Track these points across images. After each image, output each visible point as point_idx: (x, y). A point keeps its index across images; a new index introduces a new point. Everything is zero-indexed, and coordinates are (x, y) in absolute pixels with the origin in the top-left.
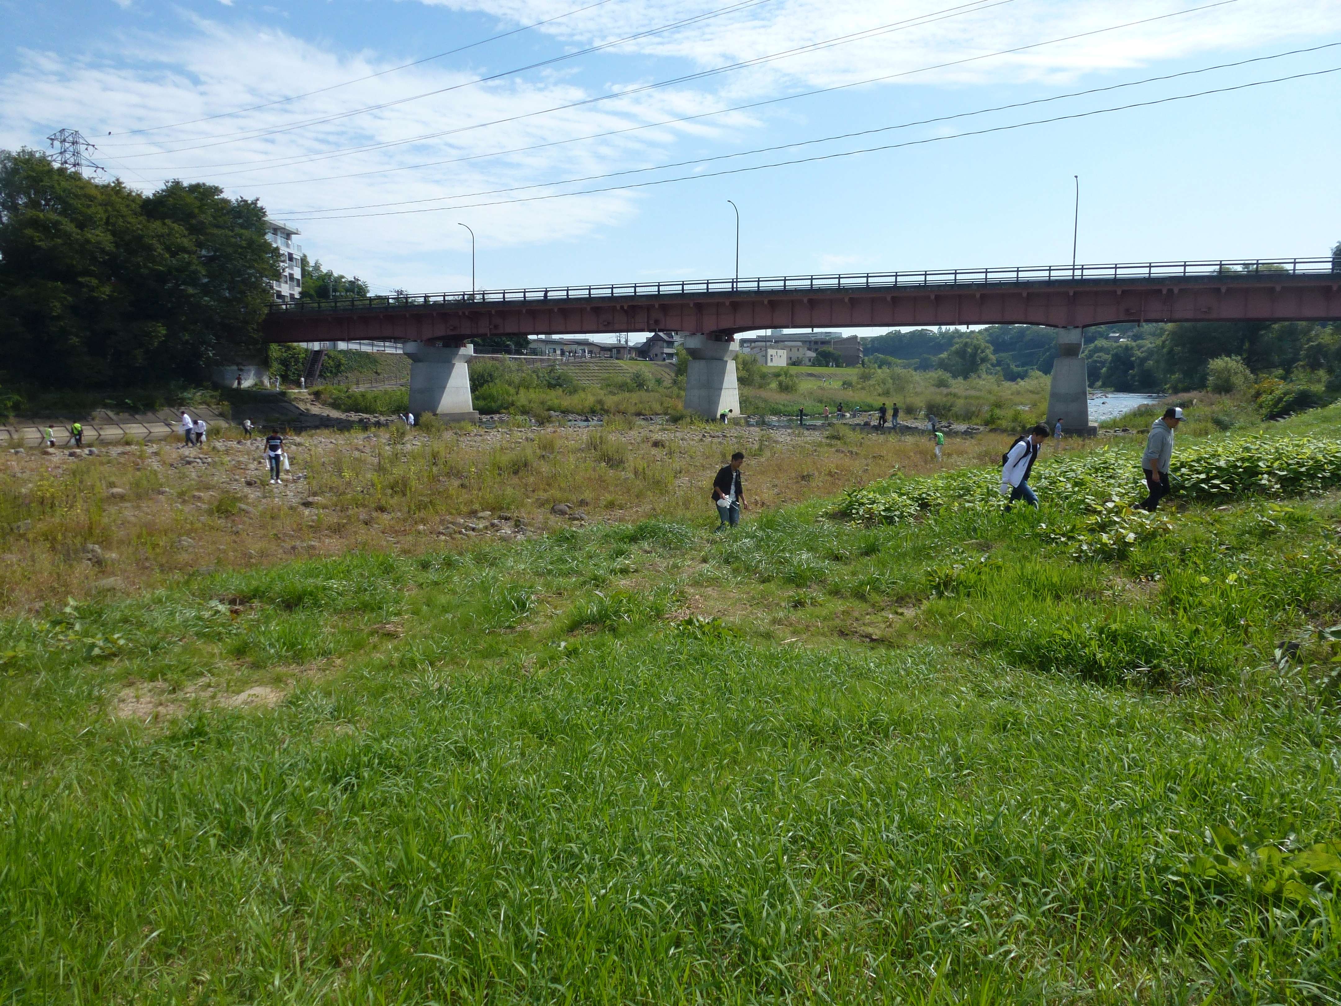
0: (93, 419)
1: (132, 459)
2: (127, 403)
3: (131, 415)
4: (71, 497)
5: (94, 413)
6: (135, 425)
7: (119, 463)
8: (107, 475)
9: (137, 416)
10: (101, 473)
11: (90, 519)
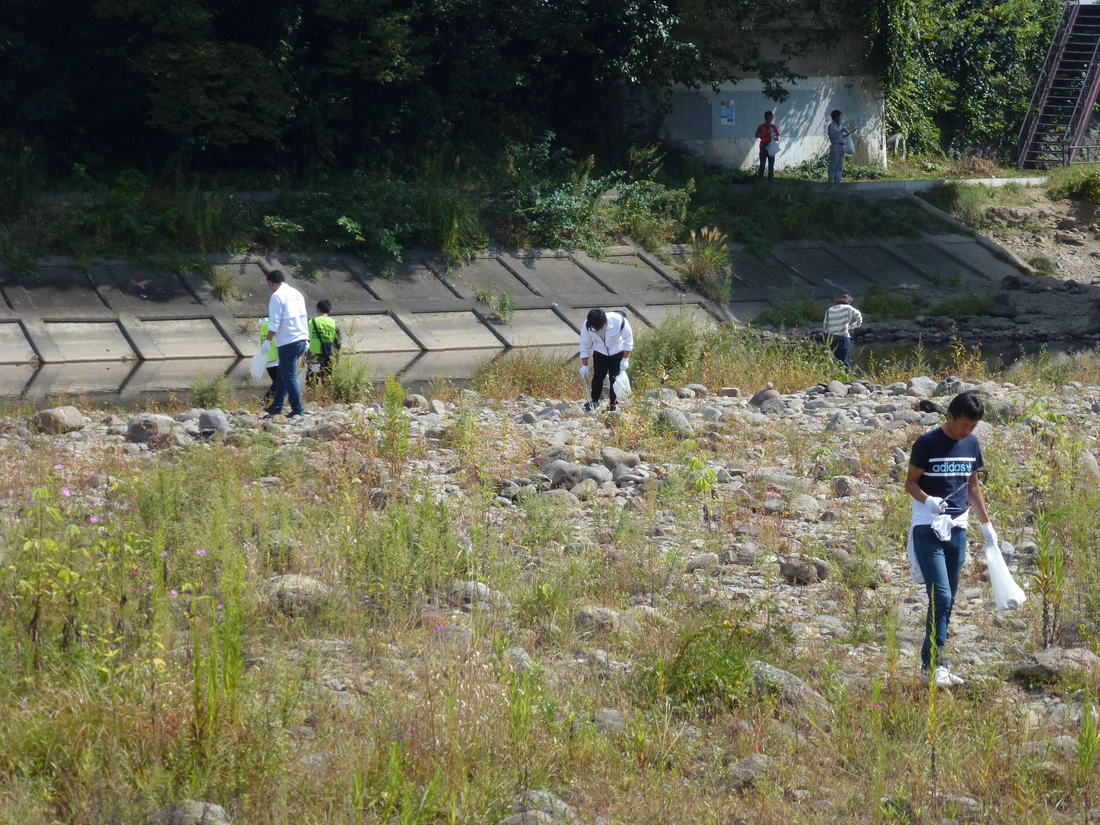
0: (218, 294)
1: (356, 457)
2: (341, 231)
3: (357, 279)
4: (133, 604)
5: (221, 270)
6: (367, 320)
7: (308, 473)
8: (262, 518)
9: (377, 285)
10: (240, 511)
11: (198, 696)
